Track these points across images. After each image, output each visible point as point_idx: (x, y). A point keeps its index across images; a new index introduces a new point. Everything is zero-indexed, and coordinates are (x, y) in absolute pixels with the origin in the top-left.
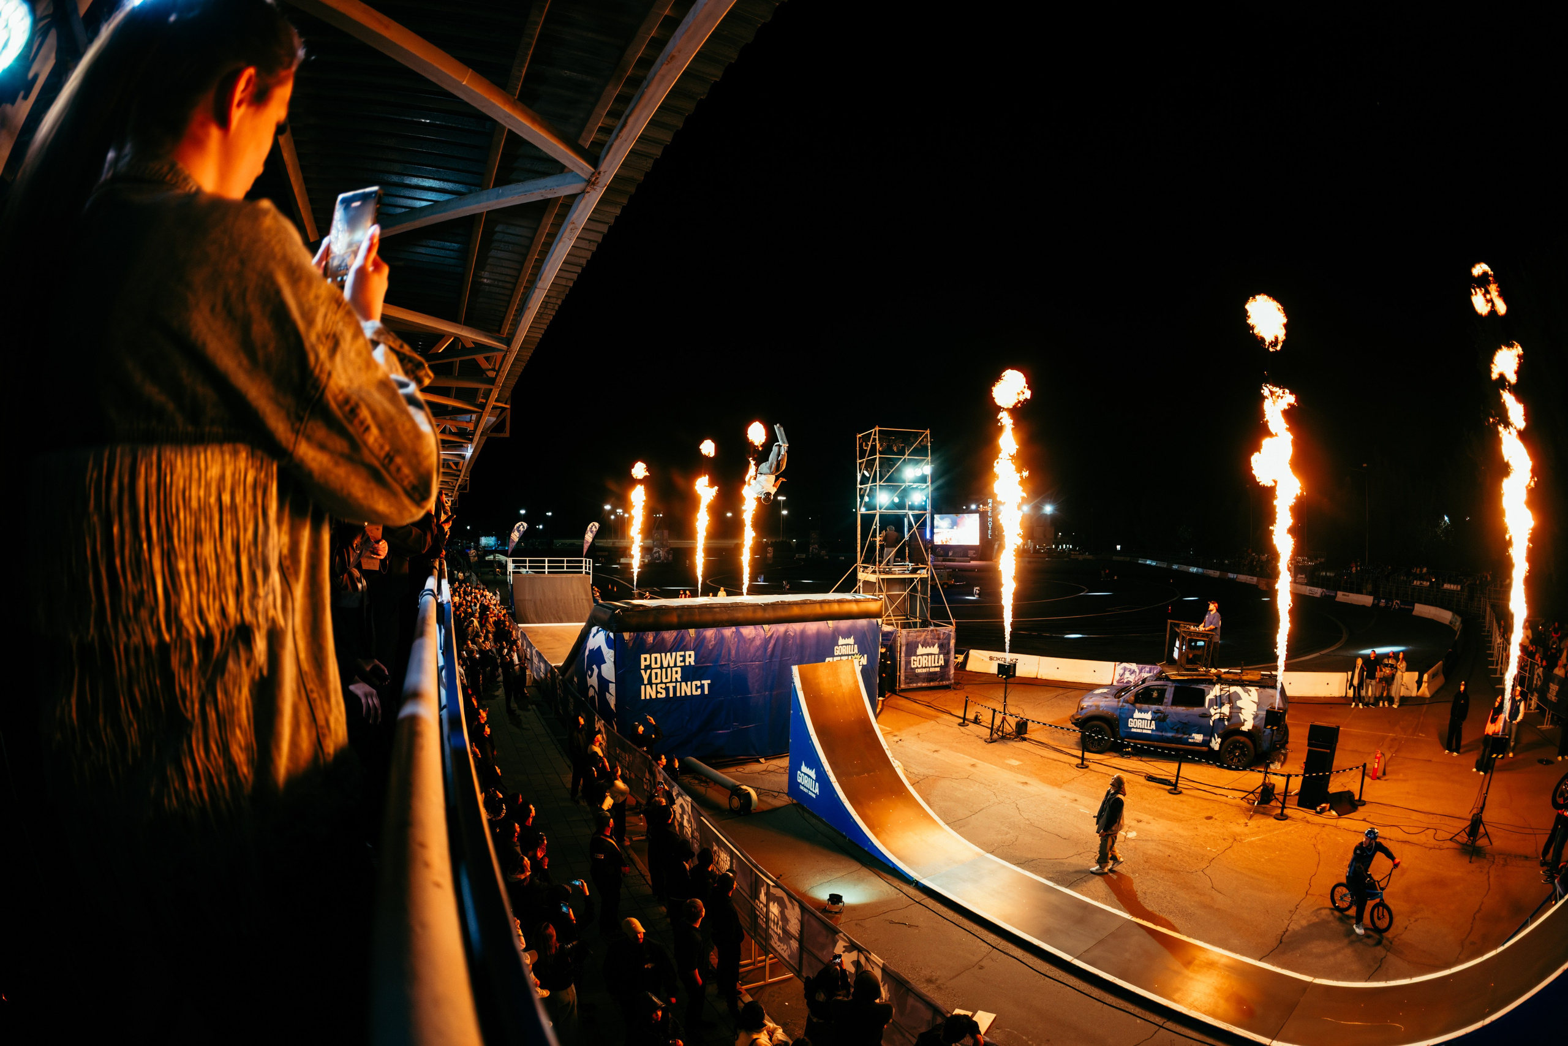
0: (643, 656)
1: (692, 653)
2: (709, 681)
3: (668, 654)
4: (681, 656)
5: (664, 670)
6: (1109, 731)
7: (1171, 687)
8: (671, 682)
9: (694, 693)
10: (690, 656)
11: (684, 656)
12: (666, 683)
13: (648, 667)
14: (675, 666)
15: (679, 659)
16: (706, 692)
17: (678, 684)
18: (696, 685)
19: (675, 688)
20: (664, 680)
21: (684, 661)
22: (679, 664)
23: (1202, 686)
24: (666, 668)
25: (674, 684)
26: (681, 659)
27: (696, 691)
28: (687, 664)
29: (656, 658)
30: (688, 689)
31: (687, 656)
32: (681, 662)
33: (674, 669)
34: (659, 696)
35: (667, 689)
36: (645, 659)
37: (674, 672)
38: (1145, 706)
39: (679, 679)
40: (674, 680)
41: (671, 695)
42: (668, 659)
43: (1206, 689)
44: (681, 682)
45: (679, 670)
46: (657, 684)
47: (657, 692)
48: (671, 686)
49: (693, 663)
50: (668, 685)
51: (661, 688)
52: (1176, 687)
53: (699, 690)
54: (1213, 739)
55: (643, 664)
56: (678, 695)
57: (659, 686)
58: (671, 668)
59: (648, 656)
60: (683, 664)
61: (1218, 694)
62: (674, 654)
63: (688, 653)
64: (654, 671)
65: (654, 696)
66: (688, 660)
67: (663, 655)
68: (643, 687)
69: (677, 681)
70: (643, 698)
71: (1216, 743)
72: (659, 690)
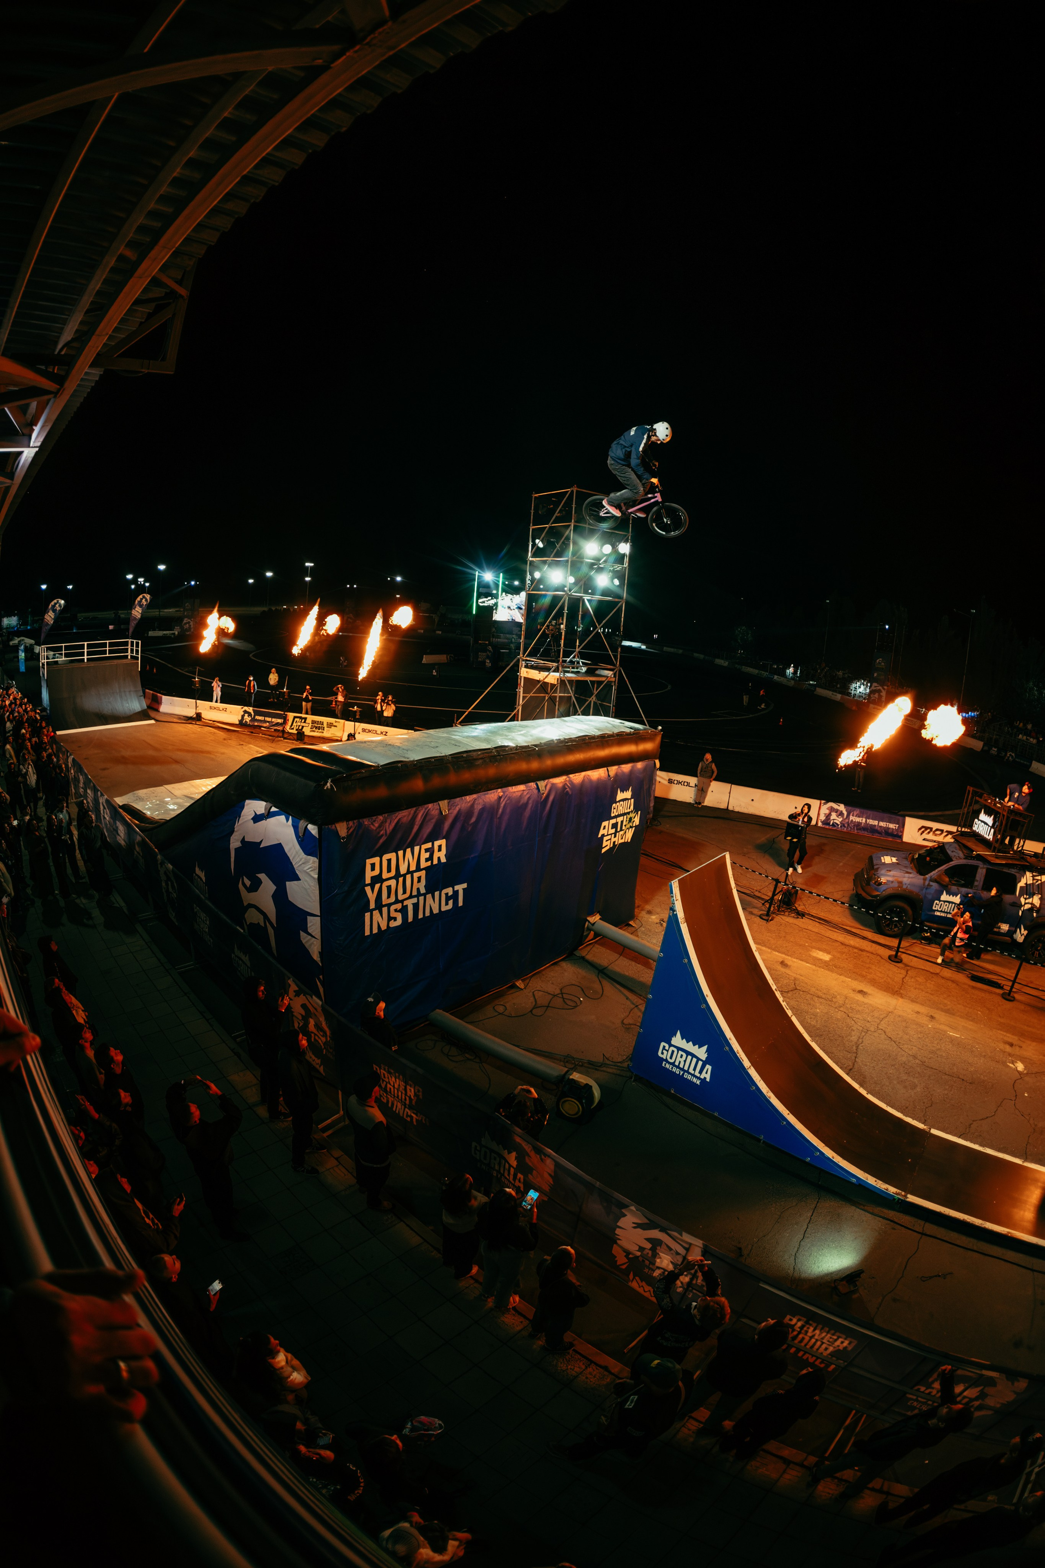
0: (369, 862)
1: (443, 842)
2: (465, 885)
3: (408, 851)
4: (427, 850)
5: (401, 879)
6: (910, 912)
7: (983, 868)
8: (411, 897)
9: (444, 908)
10: (440, 847)
11: (431, 851)
12: (402, 901)
13: (378, 879)
14: (418, 869)
15: (425, 855)
16: (461, 904)
17: (421, 898)
18: (447, 894)
19: (416, 906)
20: (400, 897)
21: (430, 858)
22: (423, 864)
23: (1013, 871)
24: (404, 876)
25: (415, 900)
26: (427, 855)
27: (447, 904)
28: (435, 862)
29: (389, 861)
30: (436, 904)
31: (436, 848)
32: (427, 860)
33: (416, 875)
34: (393, 924)
35: (404, 911)
36: (373, 866)
37: (416, 880)
38: (954, 888)
39: (423, 891)
40: (415, 893)
41: (410, 919)
42: (407, 860)
43: (1017, 875)
44: (425, 895)
45: (423, 874)
46: (389, 906)
47: (390, 918)
48: (409, 903)
49: (443, 860)
50: (405, 903)
51: (396, 910)
52: (988, 869)
53: (451, 902)
54: (1018, 930)
55: (369, 874)
56: (421, 916)
57: (393, 908)
58: (412, 873)
59: (376, 860)
60: (429, 863)
61: (1030, 881)
62: (417, 849)
63: (437, 843)
64: (386, 884)
65: (384, 927)
66: (436, 855)
67: (401, 853)
68: (367, 915)
69: (419, 894)
70: (367, 933)
71: (1020, 936)
72: (393, 914)
